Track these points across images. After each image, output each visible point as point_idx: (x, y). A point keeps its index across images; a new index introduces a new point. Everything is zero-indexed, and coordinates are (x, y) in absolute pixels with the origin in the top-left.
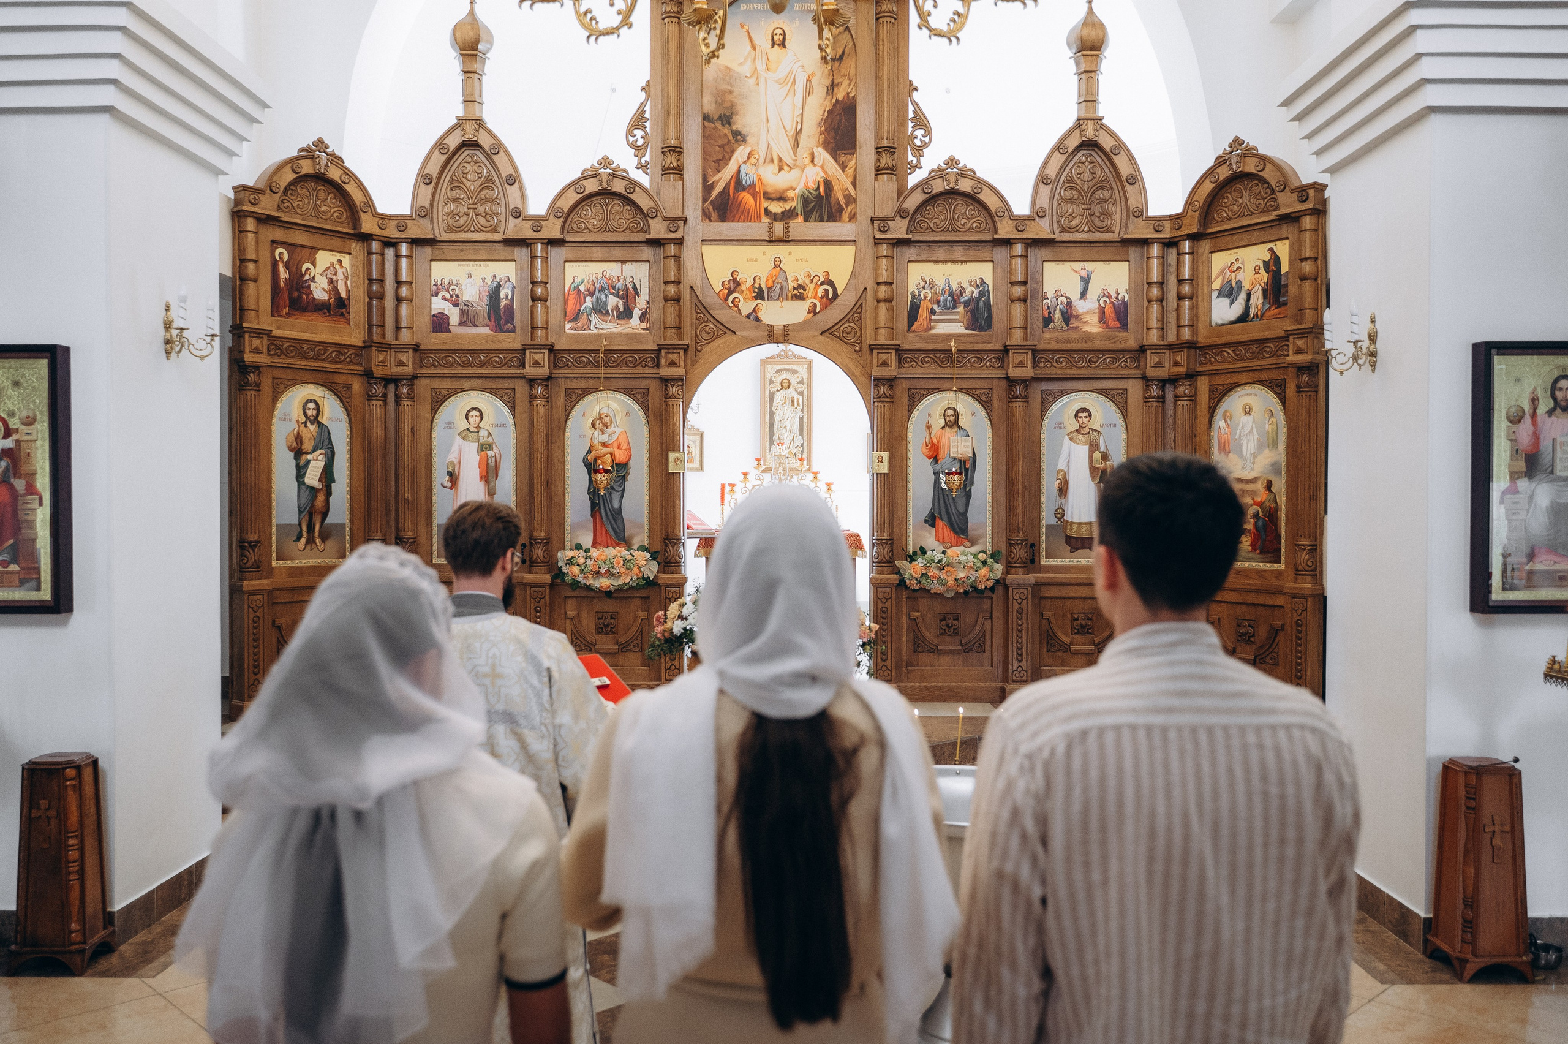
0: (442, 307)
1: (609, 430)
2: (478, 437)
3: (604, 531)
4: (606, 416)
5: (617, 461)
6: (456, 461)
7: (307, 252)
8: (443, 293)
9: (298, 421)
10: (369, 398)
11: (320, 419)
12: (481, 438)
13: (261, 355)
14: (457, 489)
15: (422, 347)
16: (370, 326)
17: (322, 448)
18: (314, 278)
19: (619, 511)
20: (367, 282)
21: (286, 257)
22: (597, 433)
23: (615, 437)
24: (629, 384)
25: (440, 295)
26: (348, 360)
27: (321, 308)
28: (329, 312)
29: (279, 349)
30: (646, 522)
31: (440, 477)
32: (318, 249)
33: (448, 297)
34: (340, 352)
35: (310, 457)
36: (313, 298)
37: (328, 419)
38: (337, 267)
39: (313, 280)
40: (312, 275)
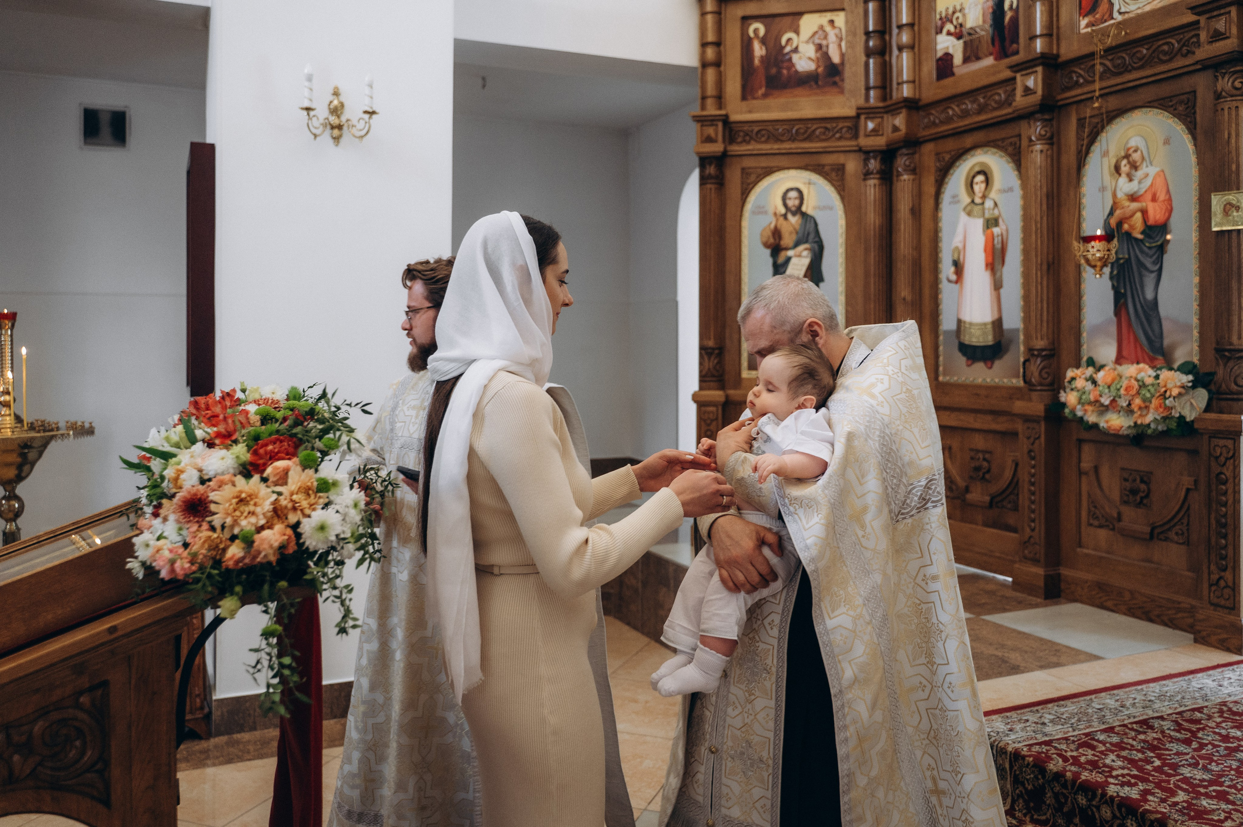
0: (945, 45)
1: (1139, 174)
2: (983, 210)
3: (1132, 337)
4: (1136, 151)
5: (1151, 222)
6: (960, 246)
7: (788, 20)
8: (949, 27)
9: (775, 214)
10: (867, 175)
11: (804, 209)
12: (986, 212)
13: (715, 144)
14: (962, 283)
15: (921, 103)
16: (868, 89)
17: (806, 242)
18: (797, 48)
19: (1155, 302)
20: (864, 38)
21: (762, 31)
22: (1123, 180)
23: (1148, 183)
24: (1166, 89)
25: (945, 31)
26: (838, 135)
27: (807, 81)
28: (817, 83)
29: (747, 135)
30: (1195, 321)
31: (947, 270)
32: (800, 14)
33: (952, 29)
34: (826, 128)
35: (790, 253)
36: (796, 72)
37: (815, 208)
38: (828, 28)
39: (796, 50)
40: (794, 46)
